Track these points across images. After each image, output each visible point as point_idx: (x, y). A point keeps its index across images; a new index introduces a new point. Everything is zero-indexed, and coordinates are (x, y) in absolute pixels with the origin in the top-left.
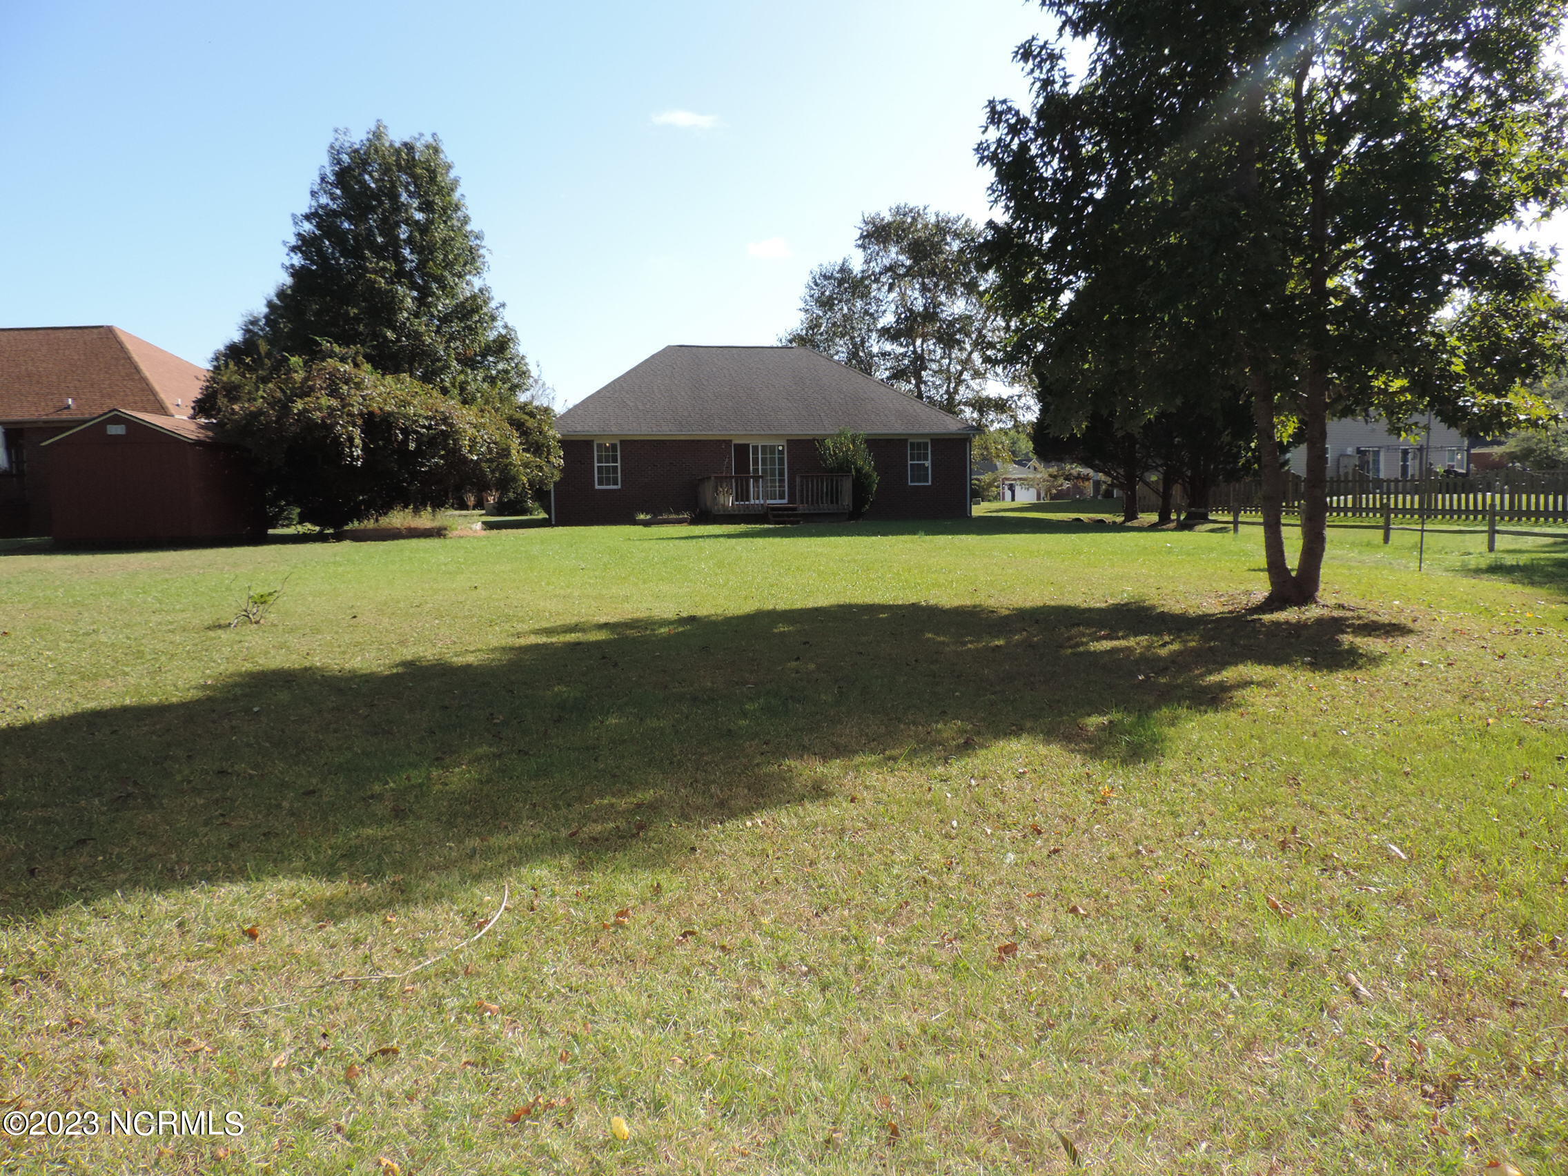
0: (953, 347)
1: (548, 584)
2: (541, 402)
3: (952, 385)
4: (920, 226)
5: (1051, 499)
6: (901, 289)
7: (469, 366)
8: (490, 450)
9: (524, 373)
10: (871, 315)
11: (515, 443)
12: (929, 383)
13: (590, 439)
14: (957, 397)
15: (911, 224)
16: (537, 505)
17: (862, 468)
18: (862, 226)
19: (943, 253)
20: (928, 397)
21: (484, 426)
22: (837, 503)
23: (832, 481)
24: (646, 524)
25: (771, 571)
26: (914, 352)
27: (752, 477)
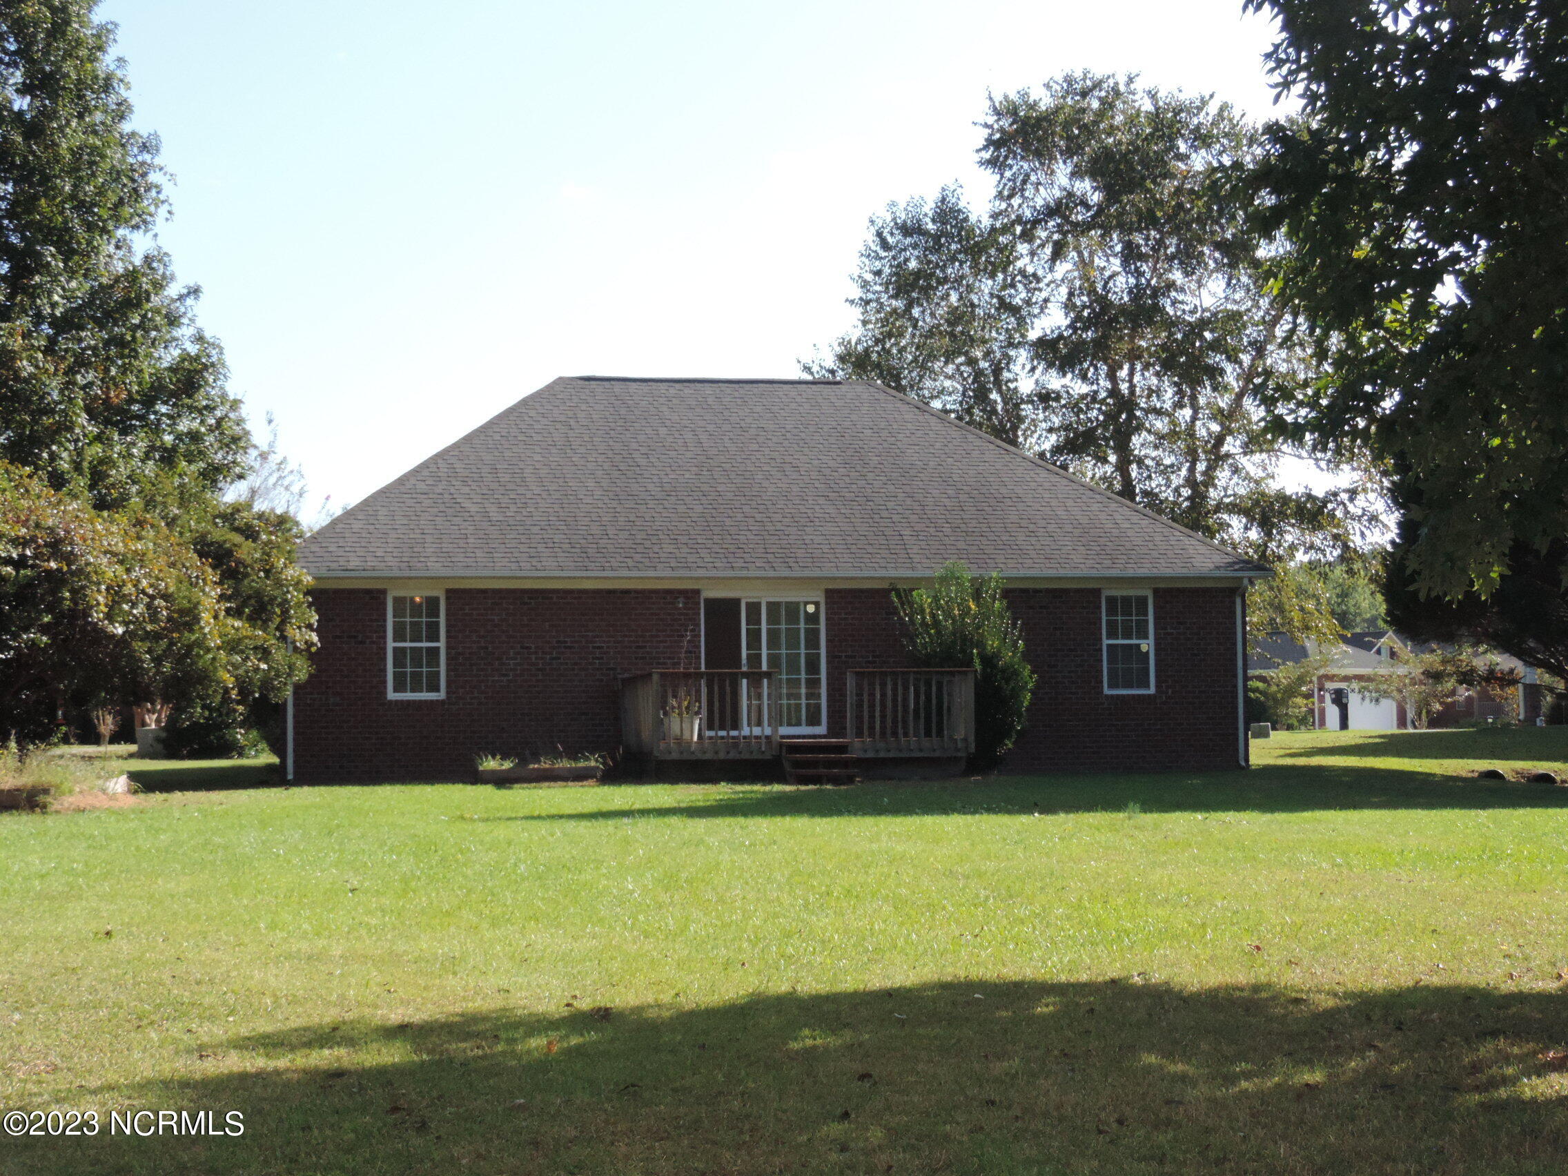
0: (1200, 382)
1: (272, 926)
2: (272, 503)
3: (1201, 467)
4: (1119, 119)
5: (1432, 723)
6: (1080, 254)
7: (115, 424)
8: (153, 612)
9: (235, 440)
10: (1014, 310)
11: (209, 598)
12: (1148, 462)
13: (379, 586)
14: (1212, 493)
15: (1101, 114)
16: (254, 734)
17: (997, 655)
18: (991, 120)
19: (1172, 176)
20: (1146, 493)
21: (141, 558)
22: (940, 733)
23: (928, 684)
24: (502, 781)
25: (786, 899)
26: (1114, 392)
27: (745, 675)
